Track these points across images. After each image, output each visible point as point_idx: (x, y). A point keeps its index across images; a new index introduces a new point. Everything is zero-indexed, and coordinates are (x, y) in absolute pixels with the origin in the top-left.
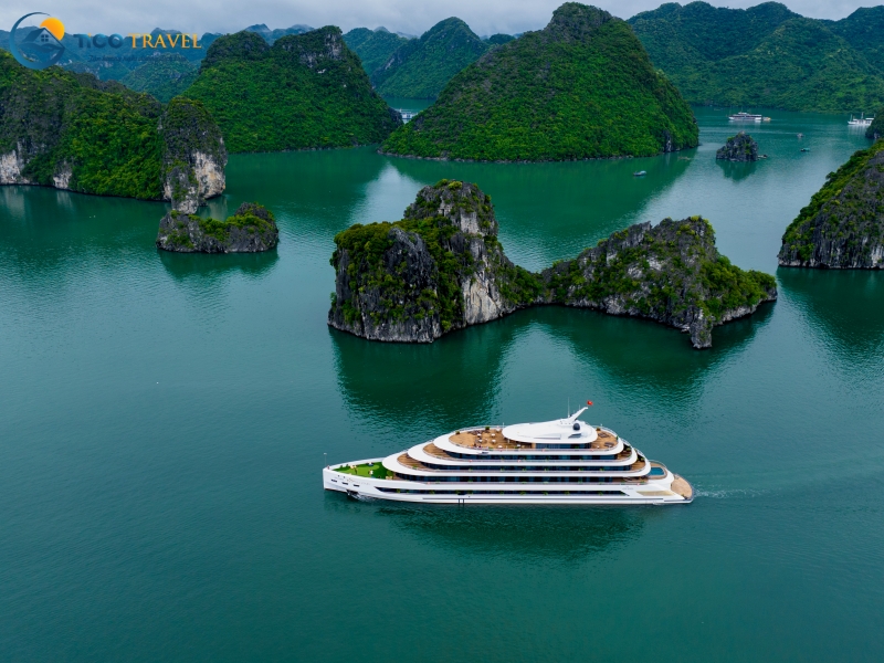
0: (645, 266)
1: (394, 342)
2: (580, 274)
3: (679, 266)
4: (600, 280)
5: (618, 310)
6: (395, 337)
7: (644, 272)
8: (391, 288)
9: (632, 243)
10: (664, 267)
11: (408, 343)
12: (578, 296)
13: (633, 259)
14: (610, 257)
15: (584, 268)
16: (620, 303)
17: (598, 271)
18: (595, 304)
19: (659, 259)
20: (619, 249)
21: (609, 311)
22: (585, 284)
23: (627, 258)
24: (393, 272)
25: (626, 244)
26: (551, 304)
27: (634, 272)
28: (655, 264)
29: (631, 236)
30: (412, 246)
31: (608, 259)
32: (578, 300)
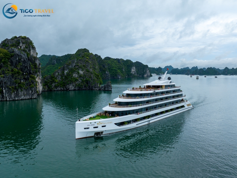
0: (78, 73)
1: (22, 100)
2: (56, 79)
3: (89, 72)
4: (63, 80)
5: (73, 89)
6: (23, 97)
7: (78, 75)
8: (17, 75)
9: (72, 66)
10: (84, 73)
11: (28, 99)
12: (56, 87)
13: (74, 71)
14: (66, 72)
15: (57, 77)
16: (74, 86)
17: (62, 77)
18: (62, 89)
19: (82, 70)
20: (68, 68)
21: (70, 89)
22: (58, 82)
23: (72, 71)
24: (16, 67)
25: (70, 66)
26: (47, 91)
27: (75, 75)
28: (81, 72)
29: (72, 64)
30: (23, 56)
31: (65, 72)
32: (56, 88)
